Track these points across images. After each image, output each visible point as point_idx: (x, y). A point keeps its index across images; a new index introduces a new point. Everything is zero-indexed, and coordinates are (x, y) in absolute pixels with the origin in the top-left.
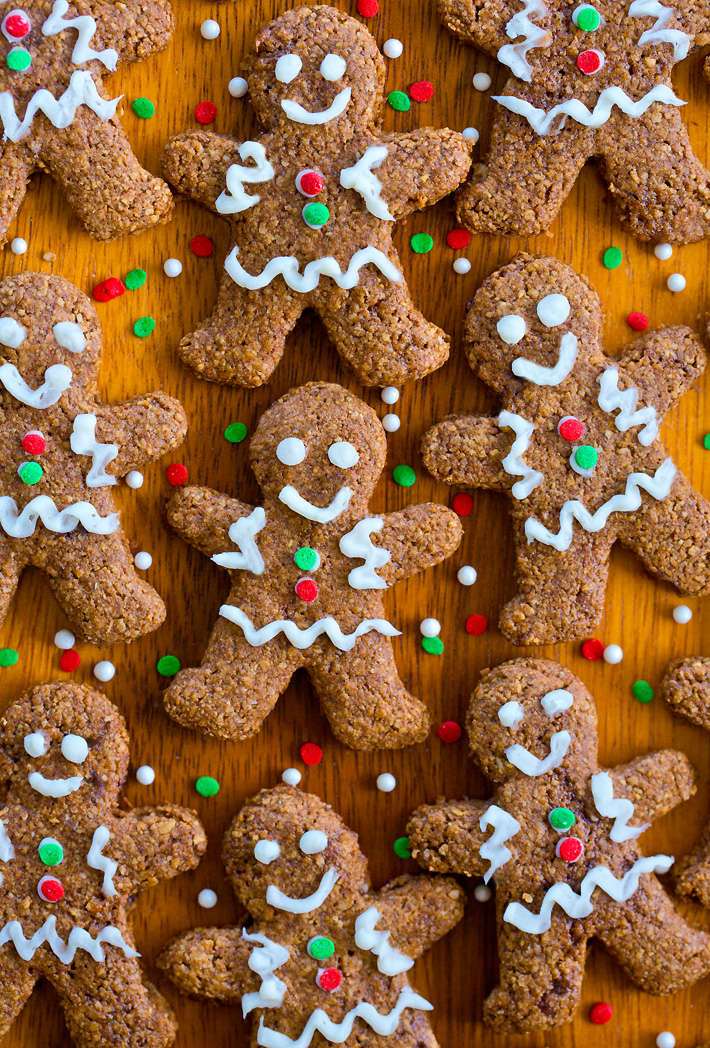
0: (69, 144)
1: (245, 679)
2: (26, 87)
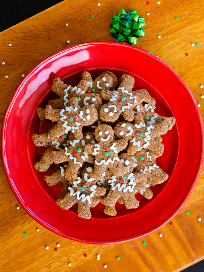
0: (60, 127)
2: (68, 120)
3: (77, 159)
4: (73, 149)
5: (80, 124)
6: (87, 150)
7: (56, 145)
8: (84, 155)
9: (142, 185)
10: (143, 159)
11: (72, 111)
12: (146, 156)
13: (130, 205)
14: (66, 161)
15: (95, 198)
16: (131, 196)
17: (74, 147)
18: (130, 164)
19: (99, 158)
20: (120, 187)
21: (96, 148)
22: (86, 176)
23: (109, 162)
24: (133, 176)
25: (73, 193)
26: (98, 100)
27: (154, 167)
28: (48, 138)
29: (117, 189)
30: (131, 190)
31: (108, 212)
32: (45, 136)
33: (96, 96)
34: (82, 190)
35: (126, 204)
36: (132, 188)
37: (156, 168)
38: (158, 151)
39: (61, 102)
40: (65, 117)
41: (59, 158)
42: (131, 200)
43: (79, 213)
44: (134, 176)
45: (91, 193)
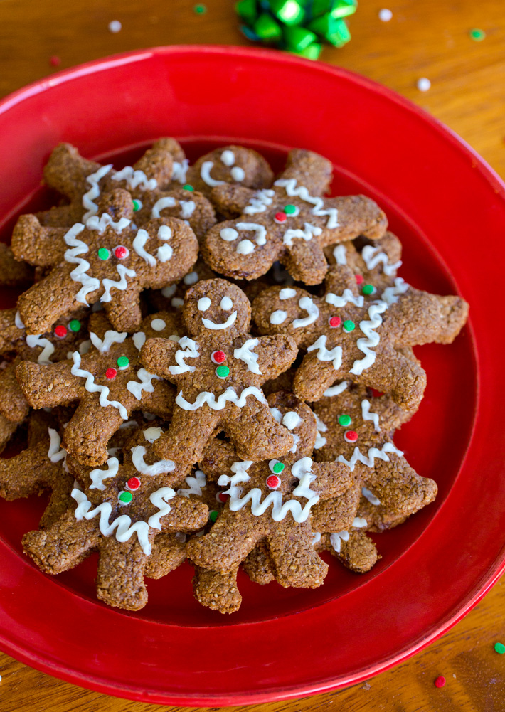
0: (63, 279)
1: (56, 379)
2: (91, 258)
3: (111, 391)
4: (99, 360)
5: (132, 274)
6: (152, 355)
7: (41, 352)
8: (140, 382)
9: (340, 510)
10: (347, 423)
11: (109, 228)
12: (361, 414)
13: (293, 568)
14: (72, 397)
15: (165, 544)
16: (299, 535)
17: (105, 353)
18: (300, 428)
19: (192, 386)
20: (261, 502)
21: (185, 350)
22: (138, 454)
23: (227, 402)
24: (310, 470)
25: (88, 508)
26: (203, 211)
27: (387, 453)
28: (14, 325)
29: (249, 506)
30: (299, 515)
31: (210, 591)
32: (6, 318)
33: (197, 198)
34: (120, 502)
35: (278, 564)
36: (303, 508)
37: (393, 457)
38: (405, 385)
39: (73, 214)
40: (83, 248)
41: (49, 385)
42: (297, 552)
43: (102, 581)
44: (312, 467)
45: (152, 515)
